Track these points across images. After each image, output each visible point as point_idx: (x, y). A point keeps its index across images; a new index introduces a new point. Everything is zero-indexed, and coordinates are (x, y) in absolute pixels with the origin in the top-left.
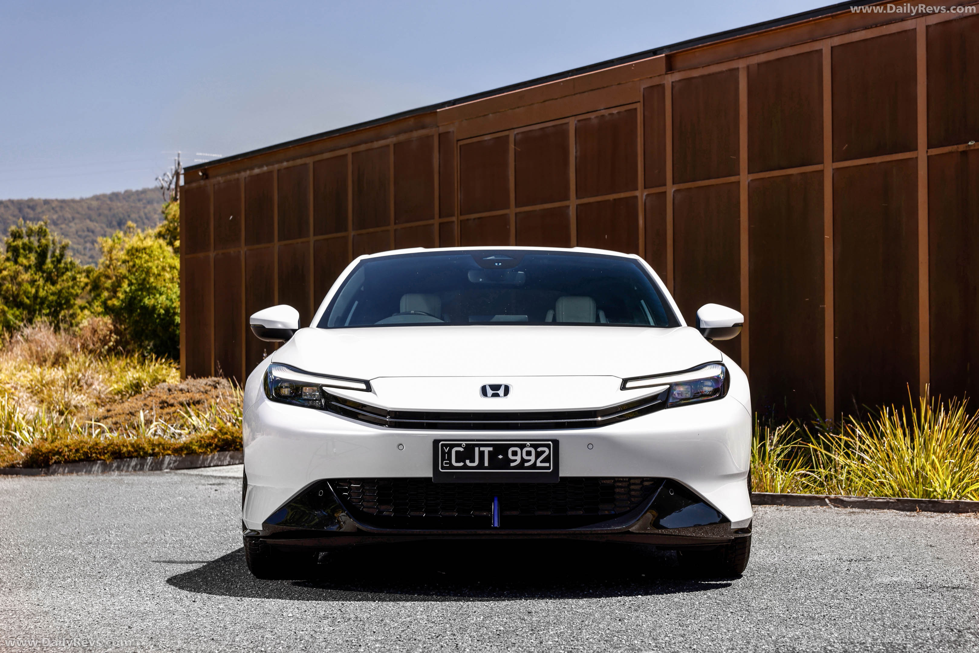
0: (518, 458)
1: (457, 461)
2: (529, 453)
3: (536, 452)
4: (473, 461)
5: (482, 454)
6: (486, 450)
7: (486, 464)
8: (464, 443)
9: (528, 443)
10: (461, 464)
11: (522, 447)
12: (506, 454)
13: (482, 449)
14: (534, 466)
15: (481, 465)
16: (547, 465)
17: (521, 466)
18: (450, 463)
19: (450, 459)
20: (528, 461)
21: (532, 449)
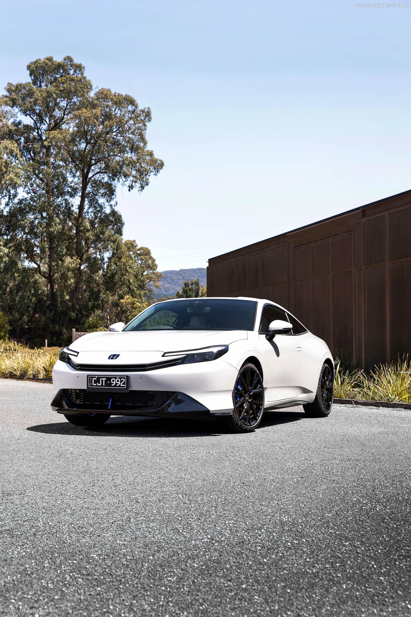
0: (114, 383)
1: (94, 383)
2: (118, 381)
3: (121, 380)
4: (99, 383)
5: (102, 381)
6: (104, 379)
7: (104, 385)
8: (96, 377)
9: (118, 377)
10: (96, 384)
11: (116, 378)
12: (110, 381)
13: (102, 379)
14: (120, 386)
15: (102, 385)
16: (124, 385)
17: (115, 386)
18: (92, 384)
19: (92, 382)
20: (118, 384)
21: (119, 379)
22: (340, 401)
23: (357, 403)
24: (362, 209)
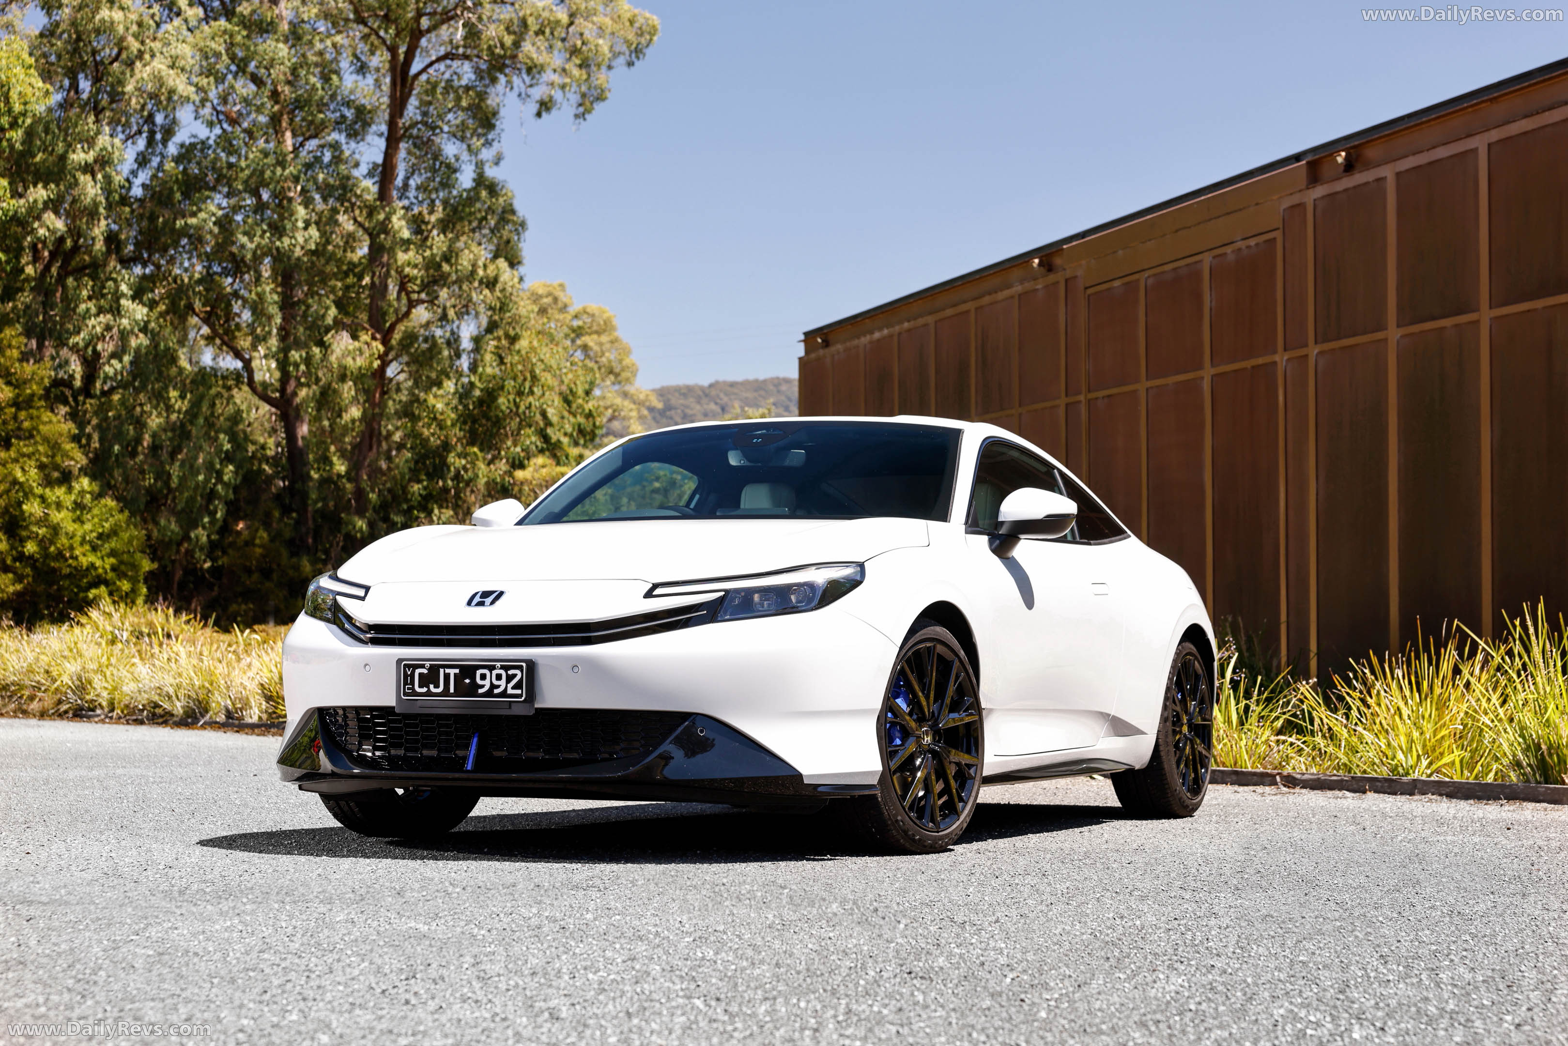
0: (487, 683)
1: (420, 686)
2: (499, 677)
3: (507, 675)
4: (437, 686)
5: (447, 677)
6: (452, 672)
7: (452, 690)
8: (428, 664)
9: (498, 664)
10: (425, 690)
11: (491, 668)
12: (473, 678)
13: (447, 671)
14: (504, 694)
15: (446, 692)
16: (519, 692)
17: (489, 693)
18: (413, 689)
19: (413, 683)
20: (498, 687)
21: (502, 672)
22: (1234, 778)
23: (1291, 782)
24: (1310, 158)
